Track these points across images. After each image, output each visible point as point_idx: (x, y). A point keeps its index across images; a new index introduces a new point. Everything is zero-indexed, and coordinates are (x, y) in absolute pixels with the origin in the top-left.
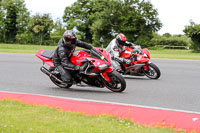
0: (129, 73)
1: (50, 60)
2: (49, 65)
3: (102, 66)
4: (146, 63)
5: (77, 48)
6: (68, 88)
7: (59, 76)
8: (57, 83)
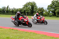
0: (39, 23)
1: (14, 19)
2: (14, 20)
3: (26, 21)
4: (44, 20)
5: (20, 16)
6: (18, 26)
7: (16, 23)
8: (15, 25)
